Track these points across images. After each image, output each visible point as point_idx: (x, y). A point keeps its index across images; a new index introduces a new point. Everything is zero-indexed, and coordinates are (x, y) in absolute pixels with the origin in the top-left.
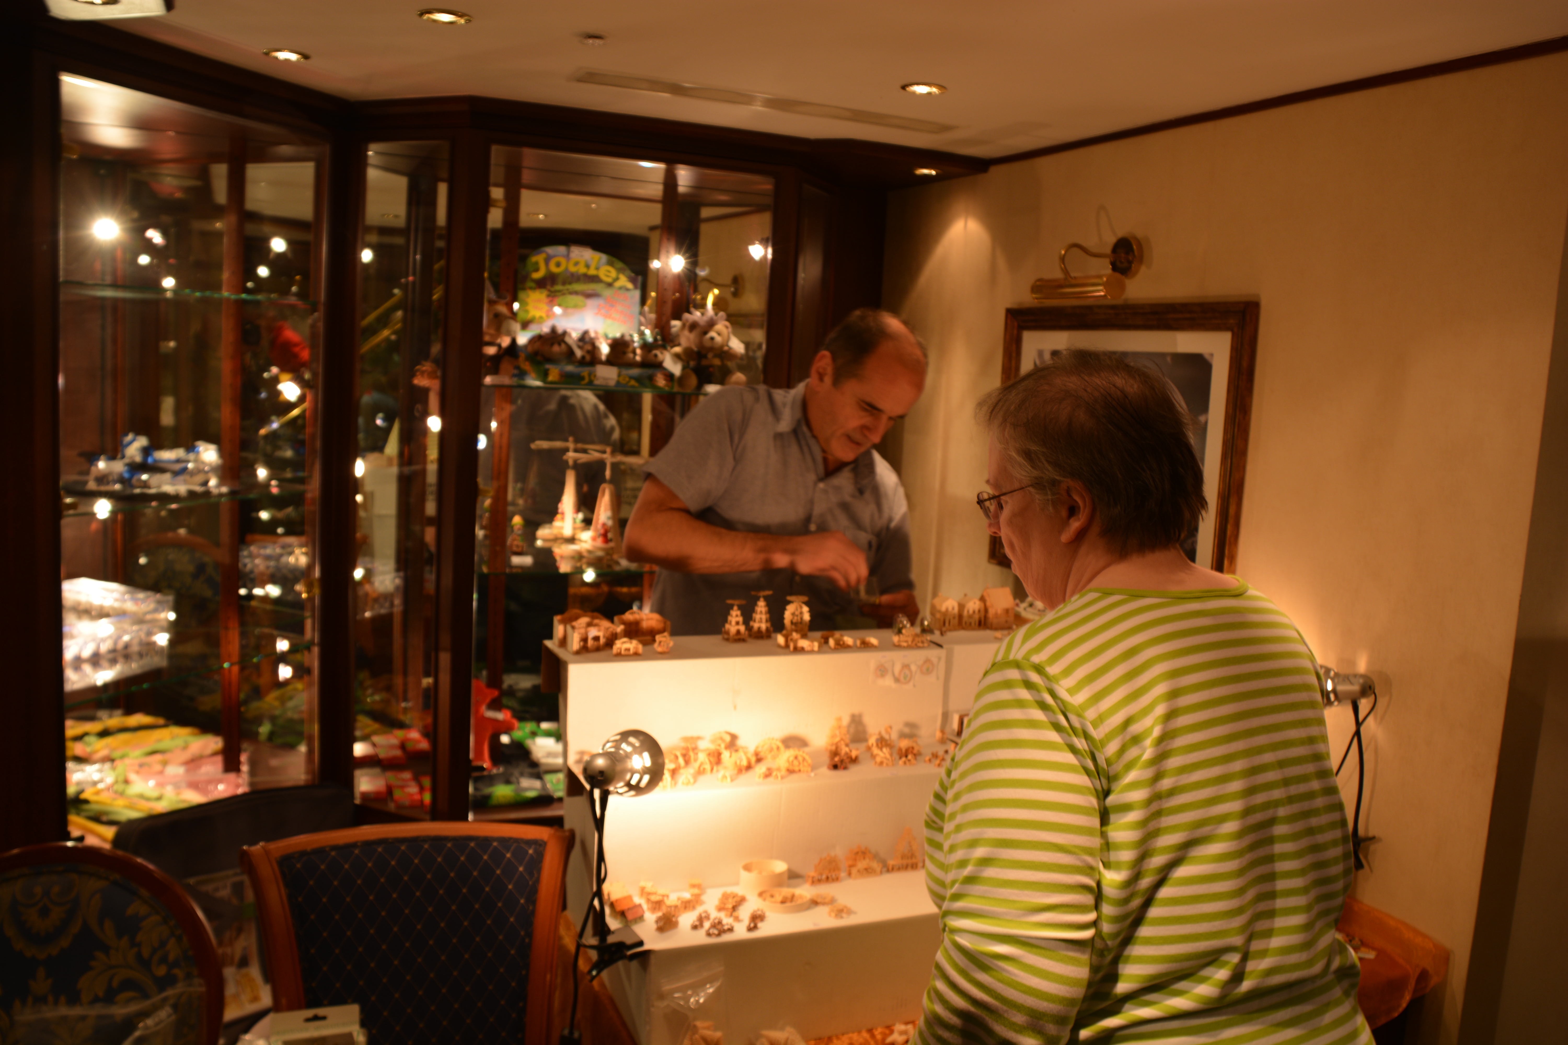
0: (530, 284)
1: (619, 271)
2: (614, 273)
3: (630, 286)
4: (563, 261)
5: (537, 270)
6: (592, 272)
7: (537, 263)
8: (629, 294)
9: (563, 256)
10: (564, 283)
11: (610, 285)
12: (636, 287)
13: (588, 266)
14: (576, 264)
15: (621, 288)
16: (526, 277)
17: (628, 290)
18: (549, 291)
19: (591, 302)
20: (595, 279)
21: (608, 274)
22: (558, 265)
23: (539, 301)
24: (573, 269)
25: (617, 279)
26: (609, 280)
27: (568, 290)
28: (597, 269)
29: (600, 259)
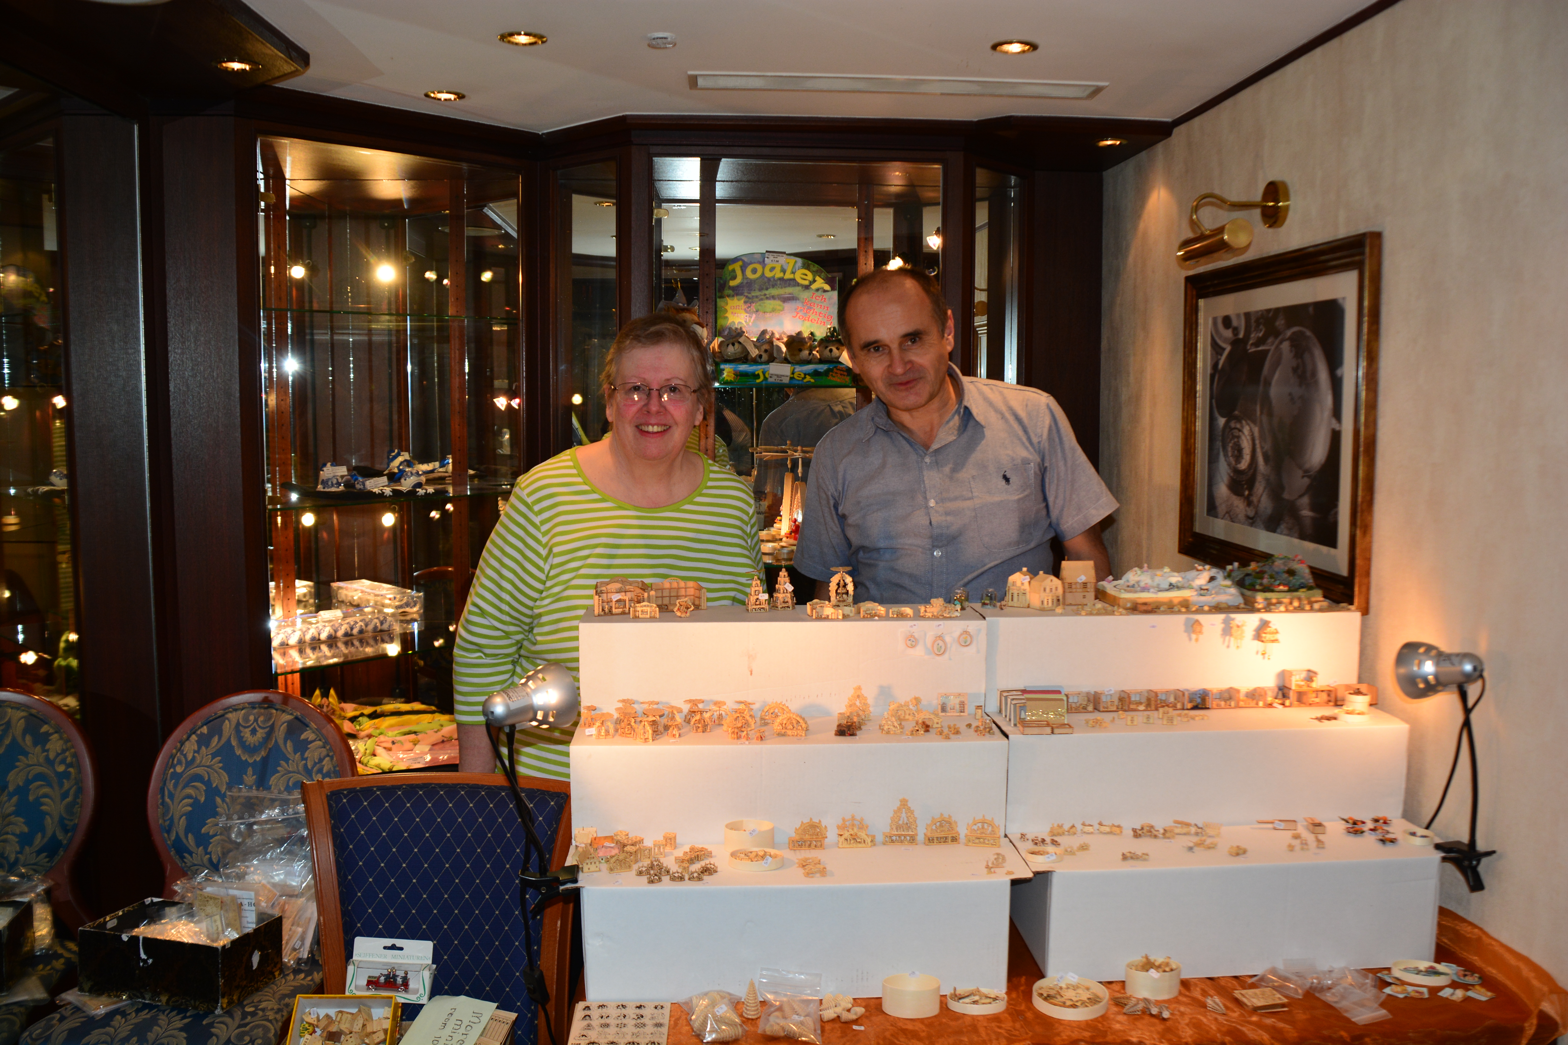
0: (727, 292)
1: (815, 273)
2: (810, 276)
3: (827, 287)
4: (759, 267)
5: (734, 278)
6: (788, 276)
7: (734, 271)
8: (826, 295)
9: (759, 263)
10: (761, 290)
11: (807, 287)
12: (833, 289)
13: (784, 271)
14: (772, 269)
15: (818, 290)
16: (723, 286)
17: (825, 291)
18: (747, 297)
19: (788, 306)
20: (793, 282)
21: (805, 277)
22: (754, 271)
23: (738, 307)
24: (768, 274)
25: (814, 281)
26: (806, 283)
27: (765, 295)
28: (793, 273)
29: (796, 262)
